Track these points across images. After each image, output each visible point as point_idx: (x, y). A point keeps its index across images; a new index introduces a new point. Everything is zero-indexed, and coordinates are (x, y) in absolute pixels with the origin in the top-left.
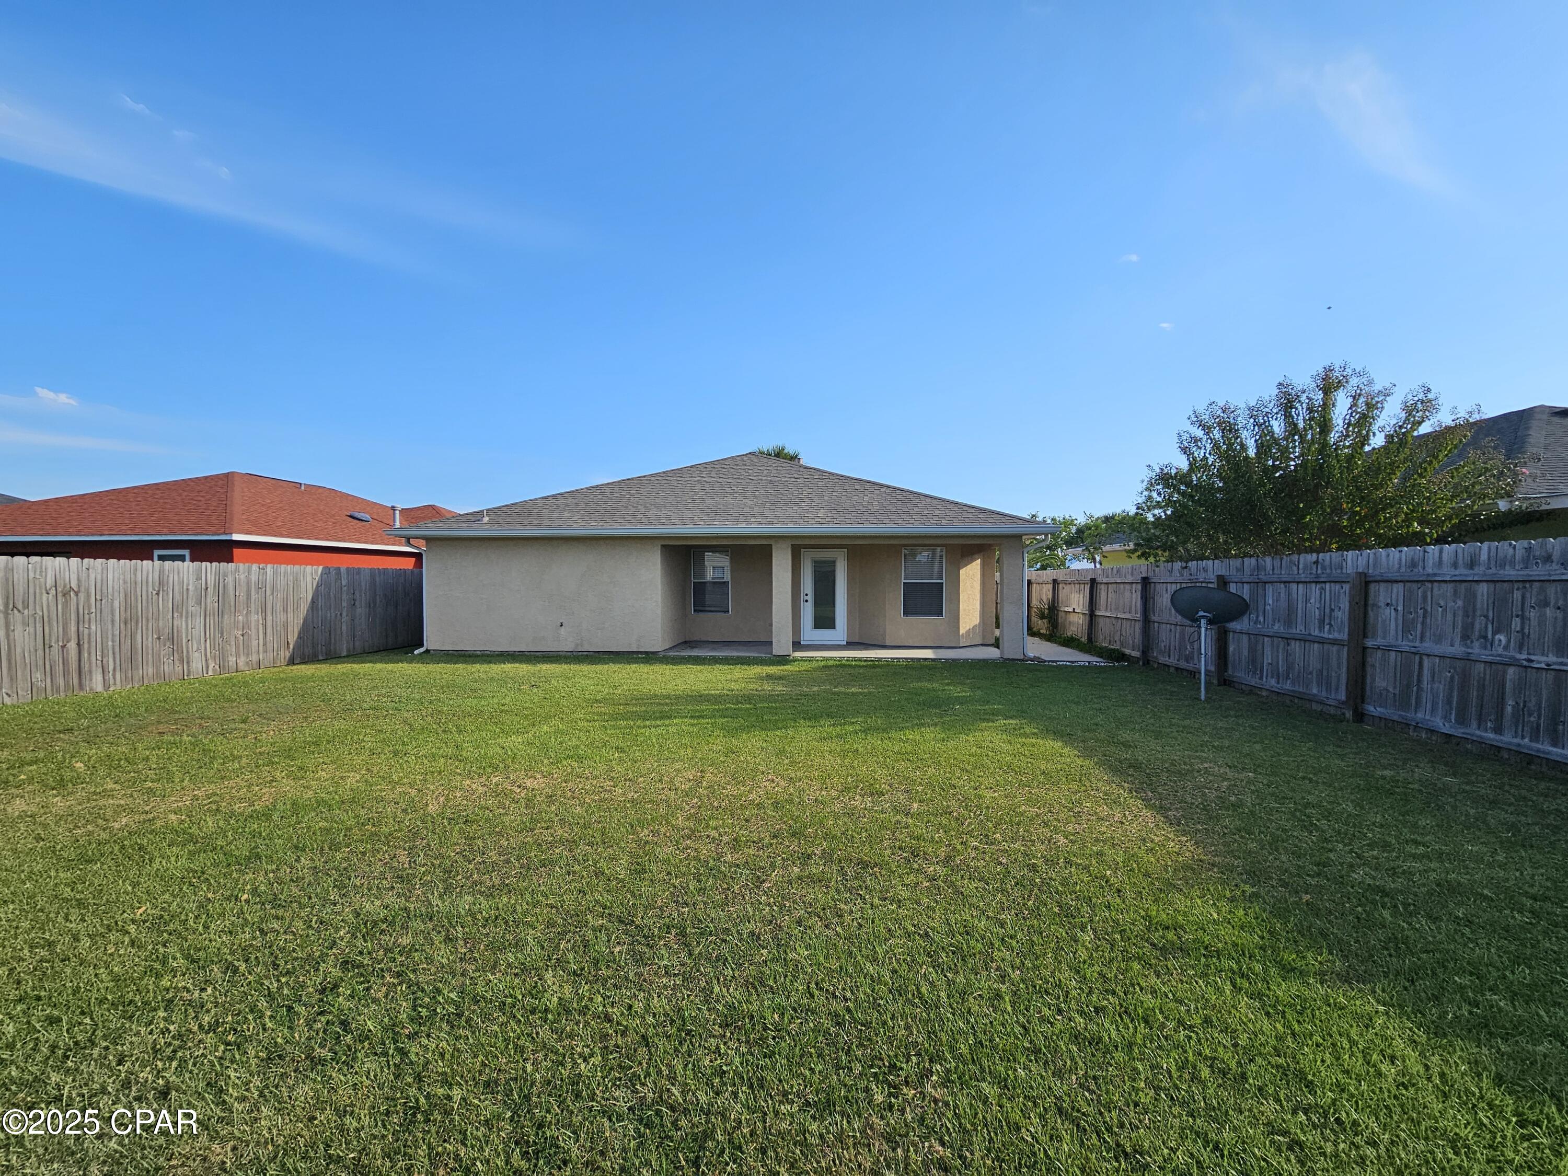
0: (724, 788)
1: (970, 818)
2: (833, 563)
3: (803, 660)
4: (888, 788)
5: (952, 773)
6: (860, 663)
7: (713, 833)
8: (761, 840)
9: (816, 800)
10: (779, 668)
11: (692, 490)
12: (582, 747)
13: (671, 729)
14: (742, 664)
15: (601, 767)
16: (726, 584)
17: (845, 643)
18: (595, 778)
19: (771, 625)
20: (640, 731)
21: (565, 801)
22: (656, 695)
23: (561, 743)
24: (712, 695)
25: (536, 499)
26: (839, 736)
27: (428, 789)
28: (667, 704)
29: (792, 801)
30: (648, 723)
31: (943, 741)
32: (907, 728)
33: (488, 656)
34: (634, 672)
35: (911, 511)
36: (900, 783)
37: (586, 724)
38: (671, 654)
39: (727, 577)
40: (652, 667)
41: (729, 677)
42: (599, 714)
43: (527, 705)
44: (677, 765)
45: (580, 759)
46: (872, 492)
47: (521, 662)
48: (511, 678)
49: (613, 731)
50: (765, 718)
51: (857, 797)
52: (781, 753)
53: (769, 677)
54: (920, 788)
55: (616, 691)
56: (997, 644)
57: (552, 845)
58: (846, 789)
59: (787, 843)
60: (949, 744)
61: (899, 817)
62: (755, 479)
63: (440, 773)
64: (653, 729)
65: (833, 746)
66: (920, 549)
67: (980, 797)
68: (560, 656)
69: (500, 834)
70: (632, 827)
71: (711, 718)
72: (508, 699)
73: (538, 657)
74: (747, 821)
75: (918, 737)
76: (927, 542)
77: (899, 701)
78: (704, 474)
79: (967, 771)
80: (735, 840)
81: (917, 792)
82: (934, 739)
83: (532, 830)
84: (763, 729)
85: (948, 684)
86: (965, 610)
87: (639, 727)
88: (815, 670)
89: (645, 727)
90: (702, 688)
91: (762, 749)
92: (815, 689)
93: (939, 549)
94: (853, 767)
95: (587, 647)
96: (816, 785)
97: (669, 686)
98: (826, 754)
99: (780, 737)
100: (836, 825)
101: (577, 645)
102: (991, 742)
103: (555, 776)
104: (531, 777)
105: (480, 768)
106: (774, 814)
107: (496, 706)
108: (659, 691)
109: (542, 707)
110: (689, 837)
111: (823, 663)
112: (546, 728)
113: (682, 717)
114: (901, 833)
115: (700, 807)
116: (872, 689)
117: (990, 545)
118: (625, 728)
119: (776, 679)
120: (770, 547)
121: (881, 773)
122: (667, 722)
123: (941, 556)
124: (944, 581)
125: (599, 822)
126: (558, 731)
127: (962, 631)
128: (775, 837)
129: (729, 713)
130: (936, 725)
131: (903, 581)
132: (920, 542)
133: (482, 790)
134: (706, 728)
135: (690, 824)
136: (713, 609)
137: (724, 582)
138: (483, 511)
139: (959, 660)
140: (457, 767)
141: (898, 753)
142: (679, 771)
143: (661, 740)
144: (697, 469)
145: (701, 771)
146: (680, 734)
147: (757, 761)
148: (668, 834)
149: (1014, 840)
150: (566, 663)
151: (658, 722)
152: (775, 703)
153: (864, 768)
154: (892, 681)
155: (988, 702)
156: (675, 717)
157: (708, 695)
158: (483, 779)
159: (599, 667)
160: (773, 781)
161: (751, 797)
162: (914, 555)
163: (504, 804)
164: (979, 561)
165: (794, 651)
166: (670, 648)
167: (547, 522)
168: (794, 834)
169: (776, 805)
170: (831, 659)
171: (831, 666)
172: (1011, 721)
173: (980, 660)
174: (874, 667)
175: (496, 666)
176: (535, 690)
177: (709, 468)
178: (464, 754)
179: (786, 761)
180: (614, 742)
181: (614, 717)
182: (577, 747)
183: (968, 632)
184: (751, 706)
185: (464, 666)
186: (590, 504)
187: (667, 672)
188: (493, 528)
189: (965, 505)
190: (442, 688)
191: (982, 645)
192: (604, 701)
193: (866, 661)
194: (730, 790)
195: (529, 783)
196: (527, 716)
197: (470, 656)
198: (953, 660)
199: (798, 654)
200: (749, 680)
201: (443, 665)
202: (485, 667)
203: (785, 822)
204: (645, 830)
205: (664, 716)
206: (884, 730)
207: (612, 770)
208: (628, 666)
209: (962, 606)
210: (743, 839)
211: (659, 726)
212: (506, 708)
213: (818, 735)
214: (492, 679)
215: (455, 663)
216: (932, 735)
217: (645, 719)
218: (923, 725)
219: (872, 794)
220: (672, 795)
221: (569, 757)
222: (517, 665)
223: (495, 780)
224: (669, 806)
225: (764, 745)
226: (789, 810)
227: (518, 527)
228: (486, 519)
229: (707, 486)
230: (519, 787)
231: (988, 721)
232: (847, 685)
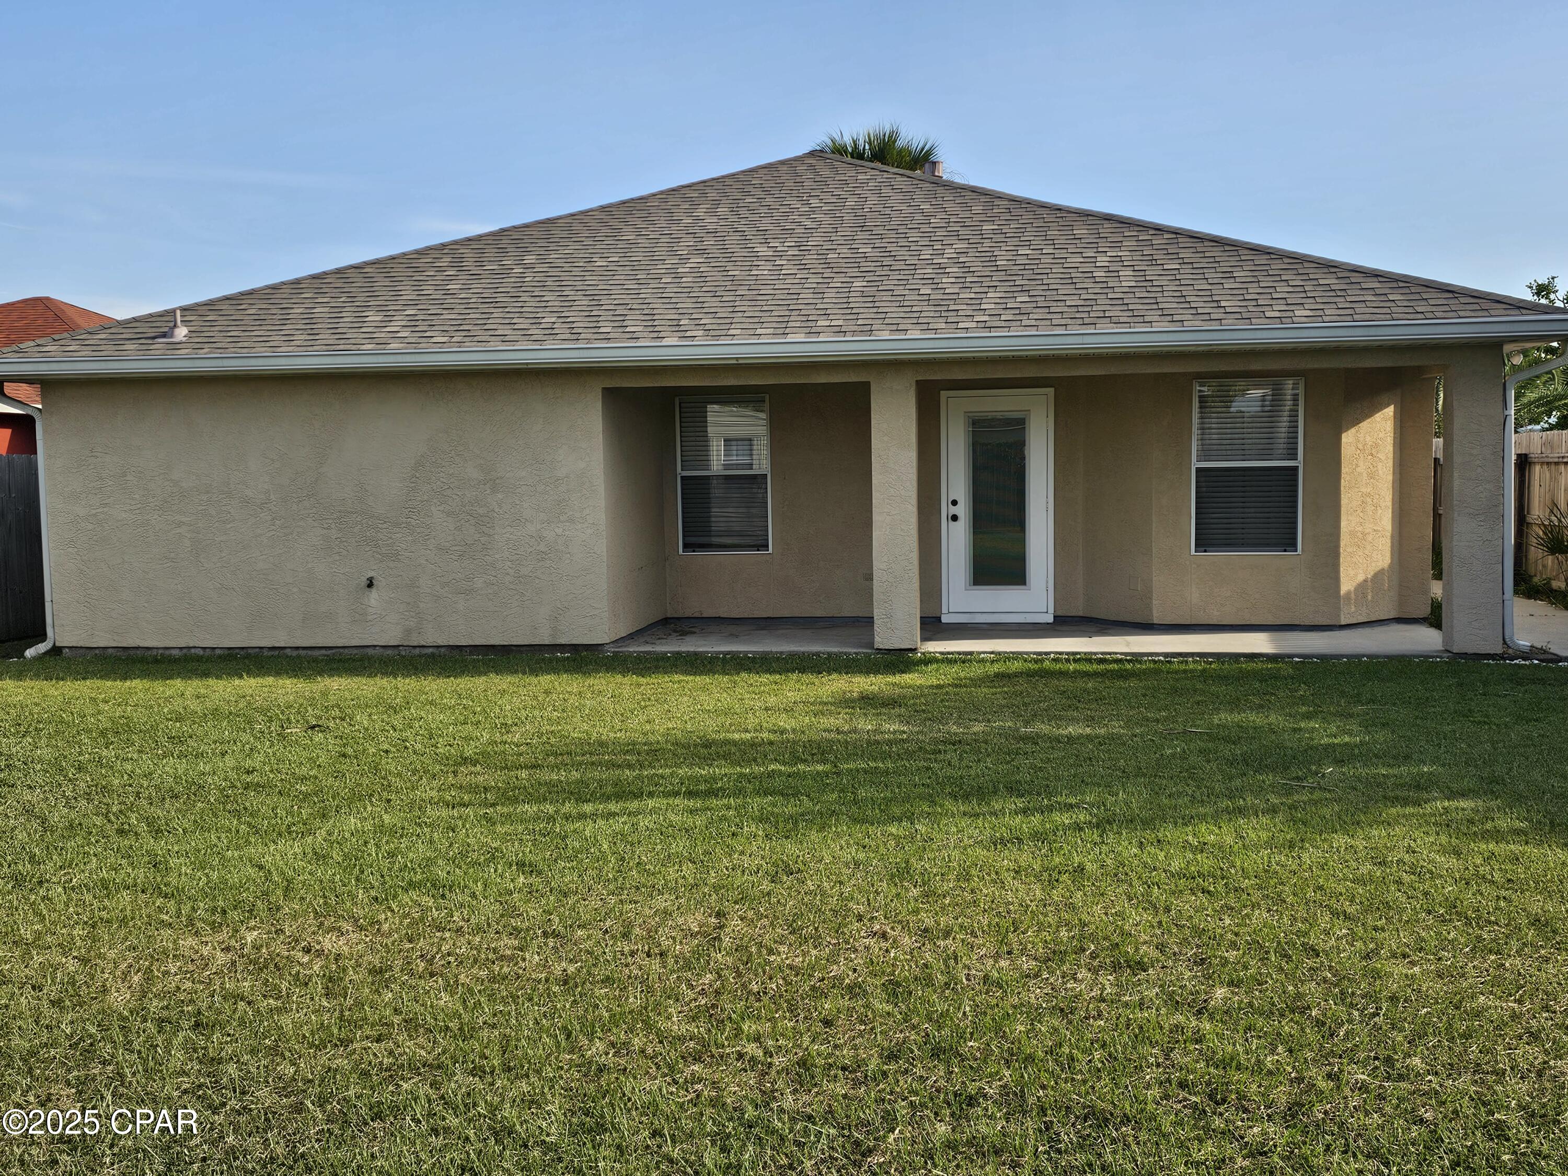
0: (771, 952)
1: (1350, 1021)
2: (1018, 425)
3: (948, 659)
4: (1155, 953)
5: (1310, 921)
6: (1087, 667)
7: (752, 1049)
8: (860, 1064)
9: (986, 978)
10: (891, 679)
11: (673, 253)
12: (440, 862)
13: (645, 822)
14: (803, 670)
15: (489, 909)
16: (759, 480)
17: (1050, 619)
18: (479, 929)
19: (869, 577)
20: (570, 827)
21: (413, 982)
22: (602, 744)
23: (391, 855)
24: (734, 743)
25: (297, 282)
26: (1038, 836)
27: (101, 956)
28: (630, 766)
29: (928, 981)
30: (588, 808)
31: (1292, 846)
32: (1203, 818)
33: (199, 659)
34: (547, 692)
35: (1216, 290)
36: (1185, 942)
37: (444, 813)
38: (634, 648)
39: (762, 462)
40: (591, 681)
41: (772, 701)
42: (473, 789)
43: (304, 771)
44: (662, 902)
45: (440, 889)
46: (1117, 245)
47: (278, 674)
48: (263, 711)
49: (507, 828)
50: (862, 793)
51: (1083, 974)
52: (902, 873)
53: (867, 701)
54: (1232, 955)
55: (508, 738)
56: (1434, 618)
57: (392, 1075)
58: (1055, 956)
59: (919, 1071)
60: (1305, 857)
61: (1181, 1018)
62: (827, 219)
63: (123, 922)
64: (601, 822)
65: (1025, 858)
66: (1242, 383)
67: (1377, 975)
68: (370, 658)
69: (274, 1051)
70: (569, 1036)
71: (736, 796)
72: (258, 759)
73: (315, 660)
74: (827, 1023)
75: (1229, 840)
76: (1256, 366)
77: (1184, 757)
78: (700, 212)
79: (1347, 917)
80: (803, 1063)
81: (1225, 962)
82: (1268, 844)
83: (345, 1043)
84: (855, 821)
85: (1308, 716)
86: (1352, 534)
87: (567, 817)
88: (976, 682)
89: (582, 816)
90: (711, 727)
91: (857, 864)
92: (978, 728)
93: (1289, 383)
94: (1072, 907)
95: (434, 636)
96: (985, 945)
97: (633, 723)
98: (1008, 877)
99: (897, 838)
100: (1032, 1032)
101: (408, 632)
102: (1410, 850)
103: (386, 927)
104: (331, 929)
105: (214, 910)
106: (889, 1008)
107: (233, 775)
108: (607, 734)
109: (339, 775)
110: (697, 1059)
111: (996, 668)
112: (353, 822)
113: (667, 795)
114: (1186, 1053)
115: (717, 993)
116: (1117, 727)
117: (1420, 370)
118: (537, 818)
119: (884, 705)
120: (865, 388)
121: (1136, 917)
122: (634, 805)
123: (1295, 398)
124: (1299, 462)
125: (494, 1026)
126: (380, 829)
127: (1347, 585)
128: (892, 1057)
129: (777, 782)
130: (1273, 810)
131: (1195, 464)
132: (1239, 366)
133: (221, 958)
134: (723, 818)
135: (699, 1029)
136: (728, 541)
137: (754, 477)
138: (173, 311)
139: (1339, 657)
140: (160, 910)
141: (1181, 875)
142: (666, 913)
143: (621, 847)
144: (685, 199)
145: (719, 915)
146: (666, 832)
147: (847, 890)
148: (649, 1051)
149: (1453, 1070)
150: (385, 674)
151: (613, 807)
152: (883, 760)
153: (1098, 909)
154: (1166, 708)
155: (1407, 757)
156: (651, 795)
157: (727, 742)
158: (224, 935)
159: (464, 683)
160: (884, 936)
161: (835, 970)
162: (1227, 400)
163: (276, 987)
164: (1390, 411)
165: (925, 639)
166: (631, 637)
167: (326, 337)
168: (937, 1053)
169: (894, 989)
170: (1016, 656)
171: (1017, 675)
172: (1463, 804)
173: (1391, 658)
174: (1123, 675)
175: (221, 683)
176: (319, 737)
177: (713, 194)
178: (172, 879)
179: (915, 892)
180: (512, 851)
181: (508, 796)
182: (430, 862)
183: (1362, 588)
184: (828, 767)
185: (146, 683)
186: (429, 290)
187: (626, 692)
188: (202, 353)
189: (1356, 270)
190: (103, 734)
191: (1399, 620)
192: (482, 758)
193: (1101, 661)
194: (784, 955)
195: (328, 942)
196: (306, 796)
197: (156, 661)
198: (1324, 658)
199: (935, 647)
200: (821, 708)
201: (98, 683)
202: (194, 686)
203: (914, 1027)
204: (598, 1043)
205: (622, 793)
206: (1147, 823)
207: (511, 911)
208: (534, 680)
209: (1347, 524)
210: (820, 1061)
211: (613, 815)
212: (255, 778)
213: (988, 832)
214: (216, 713)
215: (125, 678)
216: (1264, 835)
217: (582, 800)
218: (1241, 811)
219: (1116, 967)
220: (655, 965)
221: (412, 885)
222: (270, 680)
223: (250, 937)
224: (650, 990)
225: (861, 856)
226: (924, 1000)
227: (261, 350)
228: (181, 333)
229: (710, 241)
230: (307, 950)
231: (1405, 802)
232: (1058, 719)
